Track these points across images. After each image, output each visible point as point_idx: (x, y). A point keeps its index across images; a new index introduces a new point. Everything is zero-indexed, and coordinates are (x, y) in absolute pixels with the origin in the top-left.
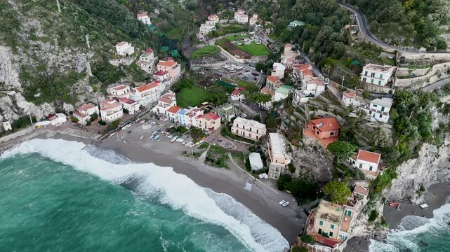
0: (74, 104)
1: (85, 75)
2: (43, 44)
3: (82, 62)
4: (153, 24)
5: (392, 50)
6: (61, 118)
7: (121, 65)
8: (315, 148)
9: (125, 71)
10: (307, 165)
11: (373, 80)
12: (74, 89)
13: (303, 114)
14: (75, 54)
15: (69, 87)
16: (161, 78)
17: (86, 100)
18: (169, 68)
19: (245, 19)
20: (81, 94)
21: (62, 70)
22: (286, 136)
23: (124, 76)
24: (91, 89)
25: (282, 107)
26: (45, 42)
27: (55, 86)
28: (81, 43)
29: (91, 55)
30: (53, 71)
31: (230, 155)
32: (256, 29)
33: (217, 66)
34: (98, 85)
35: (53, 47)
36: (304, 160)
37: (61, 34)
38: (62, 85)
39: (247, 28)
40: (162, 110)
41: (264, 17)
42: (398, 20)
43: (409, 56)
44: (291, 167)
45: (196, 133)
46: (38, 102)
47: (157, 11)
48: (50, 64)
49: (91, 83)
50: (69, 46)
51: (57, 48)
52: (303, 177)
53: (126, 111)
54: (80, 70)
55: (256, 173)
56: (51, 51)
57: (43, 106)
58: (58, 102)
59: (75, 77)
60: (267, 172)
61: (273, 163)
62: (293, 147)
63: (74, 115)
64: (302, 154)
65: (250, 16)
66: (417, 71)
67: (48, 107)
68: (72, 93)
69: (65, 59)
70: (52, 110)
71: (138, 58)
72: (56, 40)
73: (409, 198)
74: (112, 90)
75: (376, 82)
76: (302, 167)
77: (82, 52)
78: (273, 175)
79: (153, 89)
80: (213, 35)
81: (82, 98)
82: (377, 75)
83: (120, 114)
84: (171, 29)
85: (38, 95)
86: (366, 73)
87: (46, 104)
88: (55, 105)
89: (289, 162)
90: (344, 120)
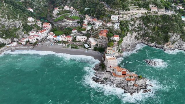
0: (18, 38)
1: (20, 28)
2: (1, 19)
3: (18, 24)
4: (34, 12)
5: (117, 11)
6: (15, 44)
7: (31, 25)
8: (103, 38)
9: (33, 27)
10: (101, 44)
12: (17, 33)
13: (97, 31)
14: (15, 21)
15: (15, 33)
16: (46, 28)
17: (22, 37)
18: (47, 25)
19: (68, 9)
20: (20, 35)
21: (11, 27)
22: (94, 37)
23: (33, 28)
24: (23, 33)
25: (90, 31)
26: (2, 18)
27: (10, 33)
28: (16, 18)
29: (21, 22)
30: (7, 28)
31: (78, 46)
32: (73, 12)
33: (63, 24)
34: (26, 32)
35: (6, 20)
36: (100, 42)
37: (8, 15)
38: (12, 32)
39: (70, 11)
40: (51, 37)
41: (75, 8)
42: (118, 4)
43: (122, 12)
44: (97, 45)
45: (64, 42)
46: (5, 38)
47: (34, 7)
48: (6, 25)
49: (23, 31)
50: (12, 19)
51: (7, 20)
53: (37, 40)
54: (18, 27)
55: (87, 48)
56: (6, 21)
57: (7, 40)
58: (12, 38)
59: (16, 29)
60: (90, 47)
61: (92, 44)
62: (97, 39)
63: (19, 42)
64: (99, 40)
65: (70, 8)
66: (124, 16)
67: (9, 40)
68: (17, 35)
69: (11, 23)
70: (10, 41)
71: (36, 22)
72: (6, 17)
73: (127, 48)
74: (30, 33)
75: (115, 20)
76: (100, 44)
77: (17, 20)
78: (92, 48)
79: (45, 32)
80: (58, 14)
81: (21, 36)
82: (115, 18)
83: (36, 40)
84: (41, 14)
85: (4, 36)
86: (112, 17)
87: (8, 39)
88: (11, 39)
89: (96, 43)
90: (109, 30)
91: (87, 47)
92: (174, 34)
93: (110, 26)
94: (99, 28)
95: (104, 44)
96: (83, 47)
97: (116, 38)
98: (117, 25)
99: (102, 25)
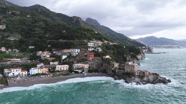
52: (93, 69)
89: (88, 66)
90: (94, 53)
91: (80, 72)
93: (92, 50)
94: (80, 53)
95: (94, 66)
96: (74, 73)
97: (108, 57)
98: (99, 48)
99: (82, 51)
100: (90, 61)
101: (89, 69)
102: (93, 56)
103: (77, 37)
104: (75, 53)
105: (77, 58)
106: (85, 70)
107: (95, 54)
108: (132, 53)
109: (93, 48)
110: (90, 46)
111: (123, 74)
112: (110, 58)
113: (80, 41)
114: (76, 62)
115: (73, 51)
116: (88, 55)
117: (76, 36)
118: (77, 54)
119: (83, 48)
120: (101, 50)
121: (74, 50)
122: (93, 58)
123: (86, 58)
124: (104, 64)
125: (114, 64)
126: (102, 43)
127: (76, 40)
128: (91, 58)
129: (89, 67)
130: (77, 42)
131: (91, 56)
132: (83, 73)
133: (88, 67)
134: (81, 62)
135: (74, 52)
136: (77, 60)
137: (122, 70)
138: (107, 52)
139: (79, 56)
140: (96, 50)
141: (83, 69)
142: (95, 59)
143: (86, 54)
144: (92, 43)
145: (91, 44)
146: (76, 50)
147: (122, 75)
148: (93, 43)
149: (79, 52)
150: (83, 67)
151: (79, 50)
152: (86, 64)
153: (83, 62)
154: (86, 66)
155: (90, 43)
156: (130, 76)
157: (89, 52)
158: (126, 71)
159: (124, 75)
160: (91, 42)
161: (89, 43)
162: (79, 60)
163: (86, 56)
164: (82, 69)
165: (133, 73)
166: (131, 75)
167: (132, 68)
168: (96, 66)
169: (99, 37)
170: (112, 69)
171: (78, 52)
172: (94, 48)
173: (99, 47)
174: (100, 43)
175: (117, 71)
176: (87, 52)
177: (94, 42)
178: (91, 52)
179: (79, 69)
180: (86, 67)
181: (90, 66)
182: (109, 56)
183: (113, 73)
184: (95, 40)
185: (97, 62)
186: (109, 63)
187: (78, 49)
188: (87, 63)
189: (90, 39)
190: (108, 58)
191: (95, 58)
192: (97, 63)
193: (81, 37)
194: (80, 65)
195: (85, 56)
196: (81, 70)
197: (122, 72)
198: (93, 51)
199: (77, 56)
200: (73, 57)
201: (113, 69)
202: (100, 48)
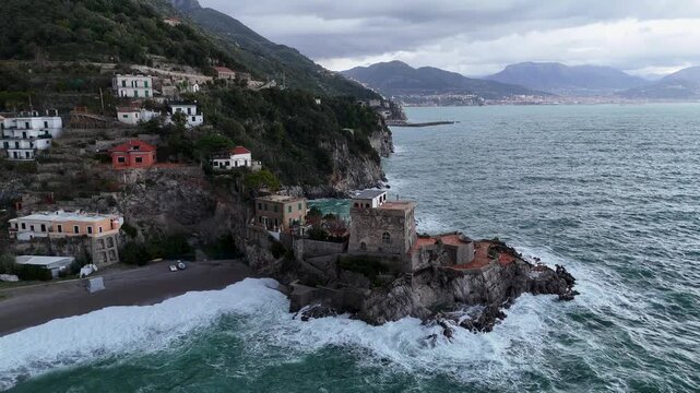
8: (149, 182)
10: (145, 218)
11: (136, 92)
36: (138, 210)
44: (129, 229)
52: (151, 237)
60: (89, 260)
61: (96, 236)
62: (114, 195)
75: (141, 94)
76: (140, 224)
78: (105, 257)
82: (140, 84)
86: (124, 82)
89: (120, 221)
90: (157, 136)
91: (62, 268)
92: (333, 143)
93: (141, 123)
94: (61, 143)
95: (162, 218)
96: (14, 278)
97: (242, 159)
98: (184, 109)
99: (73, 126)
100: (129, 189)
101: (128, 239)
102: (150, 156)
103: (45, 40)
104: (23, 144)
105: (40, 177)
106: (96, 251)
107: (166, 144)
108: (352, 131)
109: (148, 105)
110: (130, 93)
111: (342, 266)
112: (257, 166)
113: (67, 64)
114: (34, 200)
115: (13, 128)
116: (117, 154)
117: (42, 34)
118: (41, 144)
119: (82, 105)
120: (199, 119)
121: (21, 124)
122: (148, 173)
123: (105, 171)
124: (221, 206)
125: (279, 207)
126: (203, 79)
127: (42, 60)
128: (135, 174)
129: (125, 227)
130: (49, 70)
131: (139, 160)
132: (85, 270)
133: (116, 231)
134: (66, 198)
135: (19, 134)
136: (44, 184)
137: (331, 239)
138: (239, 134)
139: (58, 161)
140: (169, 120)
141: (84, 247)
142: (162, 173)
143: (101, 144)
144: (141, 80)
145: (134, 84)
146: (37, 123)
147: (332, 271)
148: (149, 79)
149: (54, 132)
150: (83, 231)
151: (56, 123)
152: (103, 211)
153: (84, 200)
154: (104, 225)
155: (129, 79)
156: (381, 276)
157: (126, 134)
158: (353, 246)
159: (347, 274)
160: (136, 73)
161: (120, 79)
162: (54, 189)
163: (105, 157)
164: (79, 246)
165: (395, 259)
166: (385, 269)
167: (391, 227)
168: (169, 215)
169: (188, 51)
170: (271, 238)
171: (47, 136)
172: (156, 110)
173: (188, 100)
174: (196, 81)
175: (300, 248)
176: (110, 133)
177: (156, 74)
178: (135, 135)
179: (53, 247)
180: (107, 233)
181: (133, 222)
182: (248, 156)
183: (277, 257)
184: (162, 61)
185: (179, 192)
186: (250, 199)
187: (52, 114)
188: (112, 203)
189: (129, 58)
190: (244, 168)
191: (164, 167)
192: (180, 196)
193: (74, 40)
194: (63, 219)
195: (97, 157)
196: (72, 252)
197: (328, 253)
198: (150, 127)
199: (43, 157)
200: (10, 166)
201: (276, 235)
202: (194, 110)
